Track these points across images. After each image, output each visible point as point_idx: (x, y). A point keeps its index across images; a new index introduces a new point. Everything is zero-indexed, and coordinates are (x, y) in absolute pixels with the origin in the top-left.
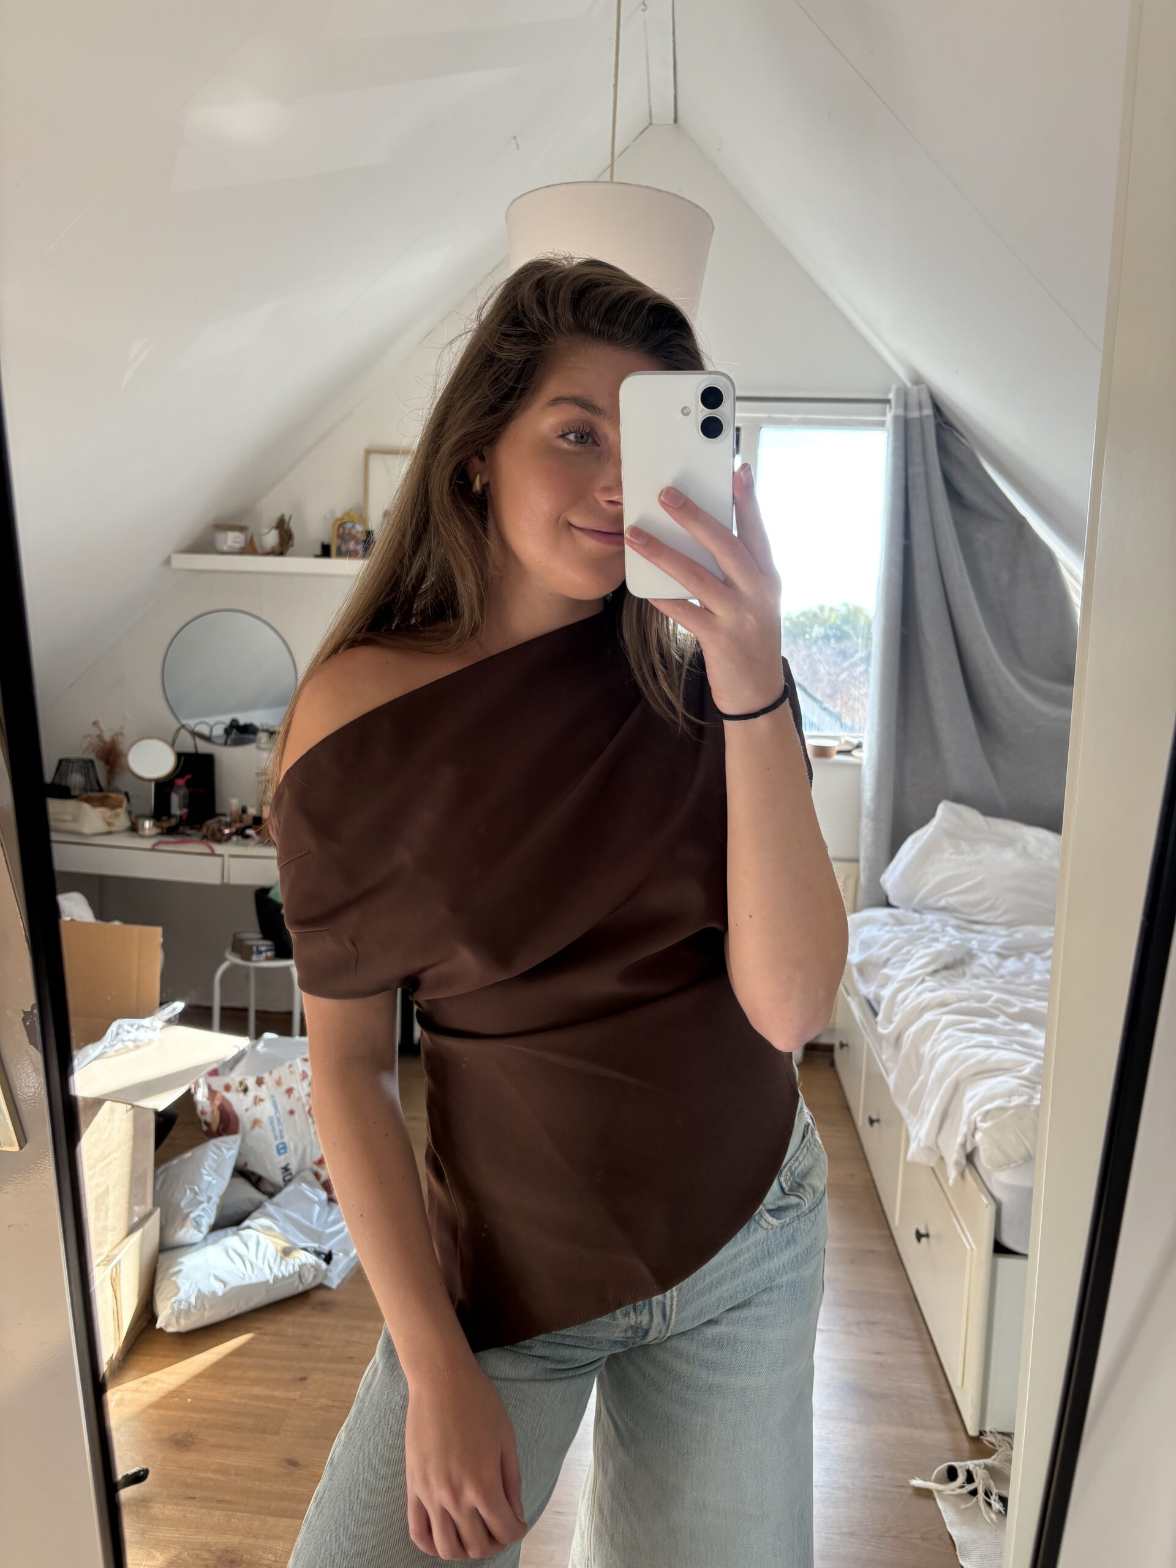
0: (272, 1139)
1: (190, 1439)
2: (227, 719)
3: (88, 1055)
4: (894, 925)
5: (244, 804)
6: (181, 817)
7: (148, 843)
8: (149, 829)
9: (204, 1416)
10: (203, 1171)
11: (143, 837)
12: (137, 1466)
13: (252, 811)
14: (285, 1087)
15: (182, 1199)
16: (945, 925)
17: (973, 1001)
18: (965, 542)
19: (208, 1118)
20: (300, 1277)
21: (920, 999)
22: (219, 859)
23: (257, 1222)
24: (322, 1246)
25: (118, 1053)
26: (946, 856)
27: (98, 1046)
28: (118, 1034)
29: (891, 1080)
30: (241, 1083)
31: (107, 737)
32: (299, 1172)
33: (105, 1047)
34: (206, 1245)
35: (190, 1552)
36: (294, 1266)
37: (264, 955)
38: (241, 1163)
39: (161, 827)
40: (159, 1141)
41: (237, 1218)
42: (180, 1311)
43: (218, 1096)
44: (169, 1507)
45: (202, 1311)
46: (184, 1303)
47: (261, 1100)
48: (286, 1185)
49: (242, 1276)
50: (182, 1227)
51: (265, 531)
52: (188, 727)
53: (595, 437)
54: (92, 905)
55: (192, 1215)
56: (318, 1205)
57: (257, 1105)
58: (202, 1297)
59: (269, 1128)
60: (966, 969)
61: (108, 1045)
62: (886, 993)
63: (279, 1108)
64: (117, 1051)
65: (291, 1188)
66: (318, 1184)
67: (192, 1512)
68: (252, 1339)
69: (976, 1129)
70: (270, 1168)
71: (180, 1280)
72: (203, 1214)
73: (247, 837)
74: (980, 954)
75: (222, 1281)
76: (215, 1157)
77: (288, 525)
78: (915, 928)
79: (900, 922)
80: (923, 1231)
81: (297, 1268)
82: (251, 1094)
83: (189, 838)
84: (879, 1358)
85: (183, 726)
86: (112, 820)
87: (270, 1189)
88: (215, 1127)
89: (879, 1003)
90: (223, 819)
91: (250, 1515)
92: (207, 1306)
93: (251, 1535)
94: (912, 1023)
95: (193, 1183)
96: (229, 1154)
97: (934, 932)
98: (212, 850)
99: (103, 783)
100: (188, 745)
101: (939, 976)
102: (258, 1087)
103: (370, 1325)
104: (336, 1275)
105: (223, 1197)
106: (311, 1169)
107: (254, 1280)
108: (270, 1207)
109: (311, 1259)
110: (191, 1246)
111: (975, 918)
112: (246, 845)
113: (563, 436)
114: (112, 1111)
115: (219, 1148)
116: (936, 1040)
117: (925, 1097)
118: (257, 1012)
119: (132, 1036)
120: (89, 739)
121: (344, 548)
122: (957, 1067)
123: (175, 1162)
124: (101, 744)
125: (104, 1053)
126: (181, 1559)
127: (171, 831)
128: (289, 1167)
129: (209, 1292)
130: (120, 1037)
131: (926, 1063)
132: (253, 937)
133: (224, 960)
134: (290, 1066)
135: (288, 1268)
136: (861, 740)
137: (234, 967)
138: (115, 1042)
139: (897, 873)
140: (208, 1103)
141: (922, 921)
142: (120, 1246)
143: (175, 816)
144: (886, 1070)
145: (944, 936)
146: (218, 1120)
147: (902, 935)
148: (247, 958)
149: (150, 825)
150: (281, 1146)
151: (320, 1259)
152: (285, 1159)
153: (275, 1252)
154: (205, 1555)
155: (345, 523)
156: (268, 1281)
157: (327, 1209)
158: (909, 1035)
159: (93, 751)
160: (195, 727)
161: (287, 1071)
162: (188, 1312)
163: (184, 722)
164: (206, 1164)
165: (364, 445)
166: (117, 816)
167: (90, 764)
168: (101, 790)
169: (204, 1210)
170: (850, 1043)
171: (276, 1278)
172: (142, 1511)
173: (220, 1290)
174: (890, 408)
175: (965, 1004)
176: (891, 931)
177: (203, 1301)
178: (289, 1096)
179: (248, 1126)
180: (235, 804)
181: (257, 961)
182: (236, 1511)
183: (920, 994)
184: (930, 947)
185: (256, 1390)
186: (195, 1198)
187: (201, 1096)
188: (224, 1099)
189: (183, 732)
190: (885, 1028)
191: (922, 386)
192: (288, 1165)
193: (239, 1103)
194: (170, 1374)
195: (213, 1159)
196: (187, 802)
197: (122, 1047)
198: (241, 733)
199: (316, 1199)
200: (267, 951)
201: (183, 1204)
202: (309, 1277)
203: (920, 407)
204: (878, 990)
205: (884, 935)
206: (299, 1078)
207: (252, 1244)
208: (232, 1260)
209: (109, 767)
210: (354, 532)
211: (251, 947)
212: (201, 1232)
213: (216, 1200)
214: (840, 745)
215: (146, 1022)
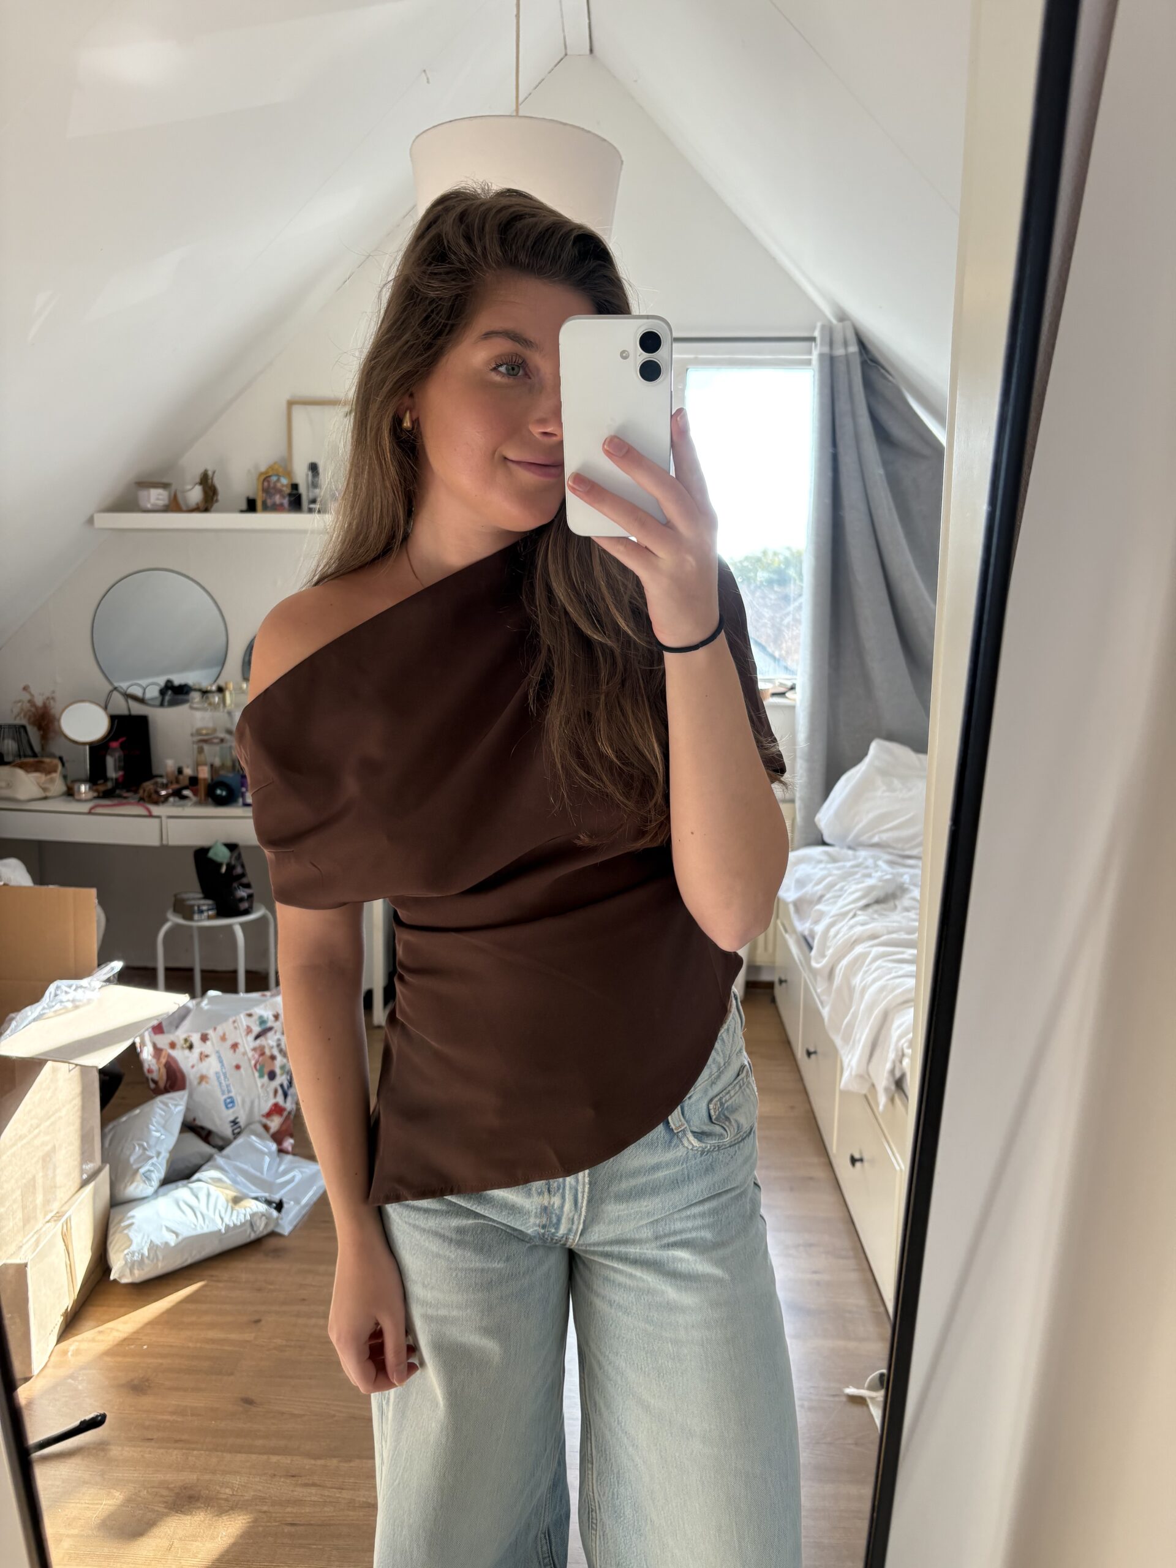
0: (219, 1093)
1: (147, 1384)
2: (162, 681)
3: (27, 1017)
4: (828, 862)
5: (181, 764)
6: (117, 779)
7: (85, 807)
8: (85, 793)
9: (160, 1361)
10: (151, 1127)
11: (80, 801)
12: (95, 1411)
13: (188, 771)
14: (229, 1043)
15: (130, 1155)
16: (876, 859)
17: (902, 933)
18: (894, 482)
19: (155, 1076)
20: (252, 1225)
21: (852, 932)
22: (157, 821)
23: (207, 1174)
24: (272, 1196)
25: (57, 1014)
26: (879, 793)
27: (36, 1008)
28: (56, 995)
29: (825, 1012)
30: (186, 1040)
31: (39, 702)
32: (248, 1124)
33: (44, 1008)
34: (157, 1198)
35: (149, 1490)
36: (245, 1215)
37: (206, 914)
38: (190, 1118)
39: (96, 791)
40: (105, 1101)
41: (187, 1172)
42: (133, 1263)
43: (164, 1053)
44: (127, 1449)
45: (155, 1261)
46: (137, 1254)
47: (207, 1056)
48: (235, 1138)
49: (194, 1227)
50: (132, 1182)
51: (189, 487)
52: (120, 689)
53: (527, 369)
54: (30, 871)
55: (142, 1171)
56: (268, 1156)
57: (203, 1062)
58: (155, 1248)
59: (216, 1083)
60: (897, 903)
61: (46, 1006)
62: (819, 929)
63: (225, 1062)
64: (55, 1011)
65: (240, 1140)
66: (267, 1136)
67: (150, 1453)
68: (203, 1286)
69: (903, 1055)
70: (219, 1121)
71: (132, 1233)
72: (152, 1168)
73: (184, 798)
74: (912, 887)
75: (174, 1232)
76: (163, 1113)
77: (212, 482)
78: (849, 864)
79: (834, 859)
80: (857, 1156)
81: (248, 1217)
82: (196, 1051)
83: (124, 801)
84: (816, 1277)
85: (115, 689)
86: (47, 786)
87: (220, 1143)
88: (162, 1084)
89: (813, 938)
90: (159, 780)
91: (207, 1453)
92: (160, 1257)
93: (208, 1471)
94: (843, 956)
95: (142, 1140)
96: (177, 1110)
97: (867, 867)
98: (148, 810)
99: (37, 748)
100: (121, 706)
101: (870, 910)
102: (203, 1043)
103: (322, 1268)
104: (287, 1223)
105: (173, 1152)
106: (260, 1122)
107: (206, 1230)
108: (219, 1160)
109: (262, 1207)
110: (143, 1199)
111: (908, 853)
112: (183, 806)
113: (495, 369)
114: (54, 1070)
115: (166, 1104)
116: (866, 972)
117: (856, 1027)
118: (203, 971)
119: (70, 997)
120: (20, 704)
121: (269, 502)
122: (885, 997)
123: (124, 1119)
124: (33, 709)
125: (44, 1014)
126: (140, 1497)
127: (107, 795)
128: (238, 1120)
129: (162, 1243)
130: (58, 998)
131: (857, 995)
132: (194, 896)
133: (166, 920)
134: (234, 1022)
135: (239, 1217)
136: (795, 682)
137: (176, 928)
138: (54, 1004)
139: (831, 812)
140: (154, 1061)
141: (855, 858)
142: (70, 1202)
143: (112, 779)
144: (822, 1003)
145: (877, 871)
146: (165, 1077)
147: (836, 872)
148: (190, 918)
149: (85, 788)
150: (228, 1101)
151: (270, 1207)
152: (233, 1112)
153: (226, 1203)
154: (165, 1492)
155: (270, 476)
156: (220, 1230)
157: (278, 1160)
158: (842, 967)
159: (25, 716)
160: (128, 689)
161: (232, 1027)
162: (141, 1262)
163: (116, 684)
164: (154, 1120)
165: (286, 396)
166: (52, 781)
167: (22, 730)
168: (35, 755)
169: (153, 1164)
170: (789, 979)
171: (227, 1227)
172: (102, 1454)
173: (172, 1240)
174: (816, 346)
175: (894, 936)
176: (825, 868)
177: (156, 1251)
178: (235, 1051)
179: (195, 1082)
180: (170, 765)
181: (198, 921)
182: (194, 1449)
183: (852, 927)
184: (863, 882)
185: (212, 1334)
186: (144, 1153)
187: (147, 1054)
188: (169, 1056)
189: (115, 694)
190: (818, 962)
191: (848, 323)
192: (236, 1118)
193: (186, 1060)
194: (125, 1323)
195: (160, 1115)
196: (122, 764)
197: (61, 1007)
198: (175, 693)
199: (266, 1150)
200: (208, 910)
201: (132, 1160)
202: (260, 1225)
203: (846, 344)
204: (812, 927)
205: (818, 872)
206: (244, 1034)
207: (202, 1196)
208: (183, 1212)
209: (42, 732)
210: (279, 485)
211: (192, 906)
212: (152, 1186)
213: (165, 1155)
214: (775, 687)
215: (84, 982)
